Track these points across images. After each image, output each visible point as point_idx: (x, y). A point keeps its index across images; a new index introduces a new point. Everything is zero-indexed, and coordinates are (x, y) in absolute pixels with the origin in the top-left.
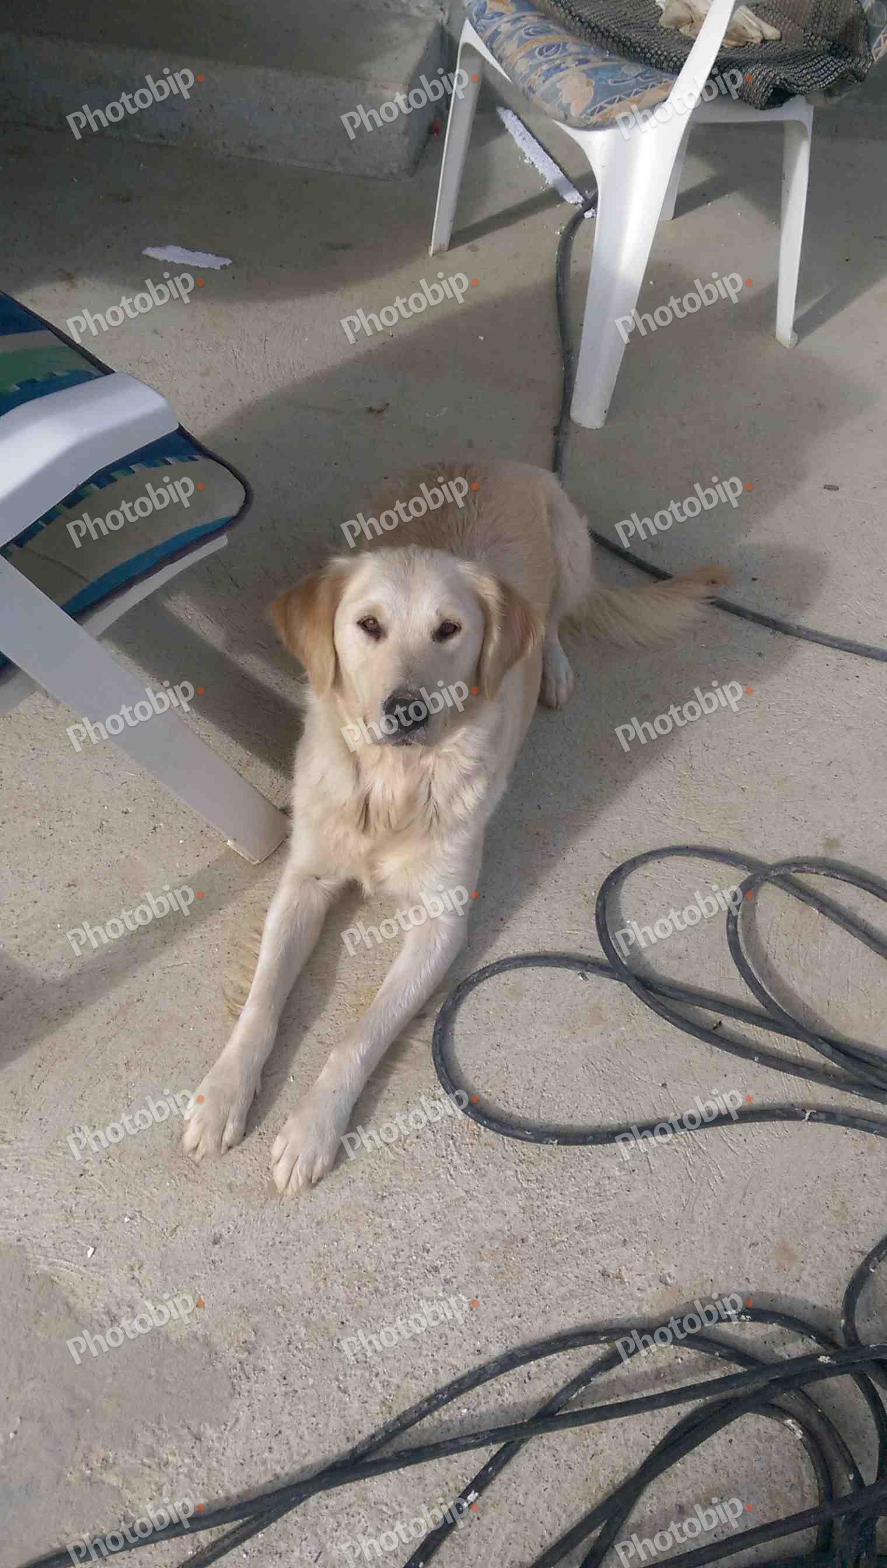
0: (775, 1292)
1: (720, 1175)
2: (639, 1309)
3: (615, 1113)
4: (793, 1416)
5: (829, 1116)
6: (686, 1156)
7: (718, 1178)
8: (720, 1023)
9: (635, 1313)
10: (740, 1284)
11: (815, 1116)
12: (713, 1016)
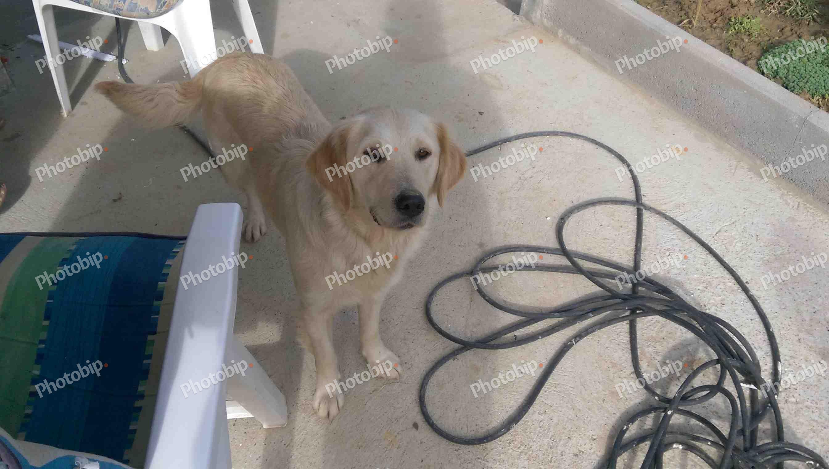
0: (625, 410)
1: (570, 387)
2: (597, 456)
3: (519, 397)
4: (673, 443)
5: (579, 336)
6: (554, 391)
7: (571, 389)
8: (515, 336)
9: (598, 459)
10: (614, 417)
11: (576, 341)
12: (510, 335)
